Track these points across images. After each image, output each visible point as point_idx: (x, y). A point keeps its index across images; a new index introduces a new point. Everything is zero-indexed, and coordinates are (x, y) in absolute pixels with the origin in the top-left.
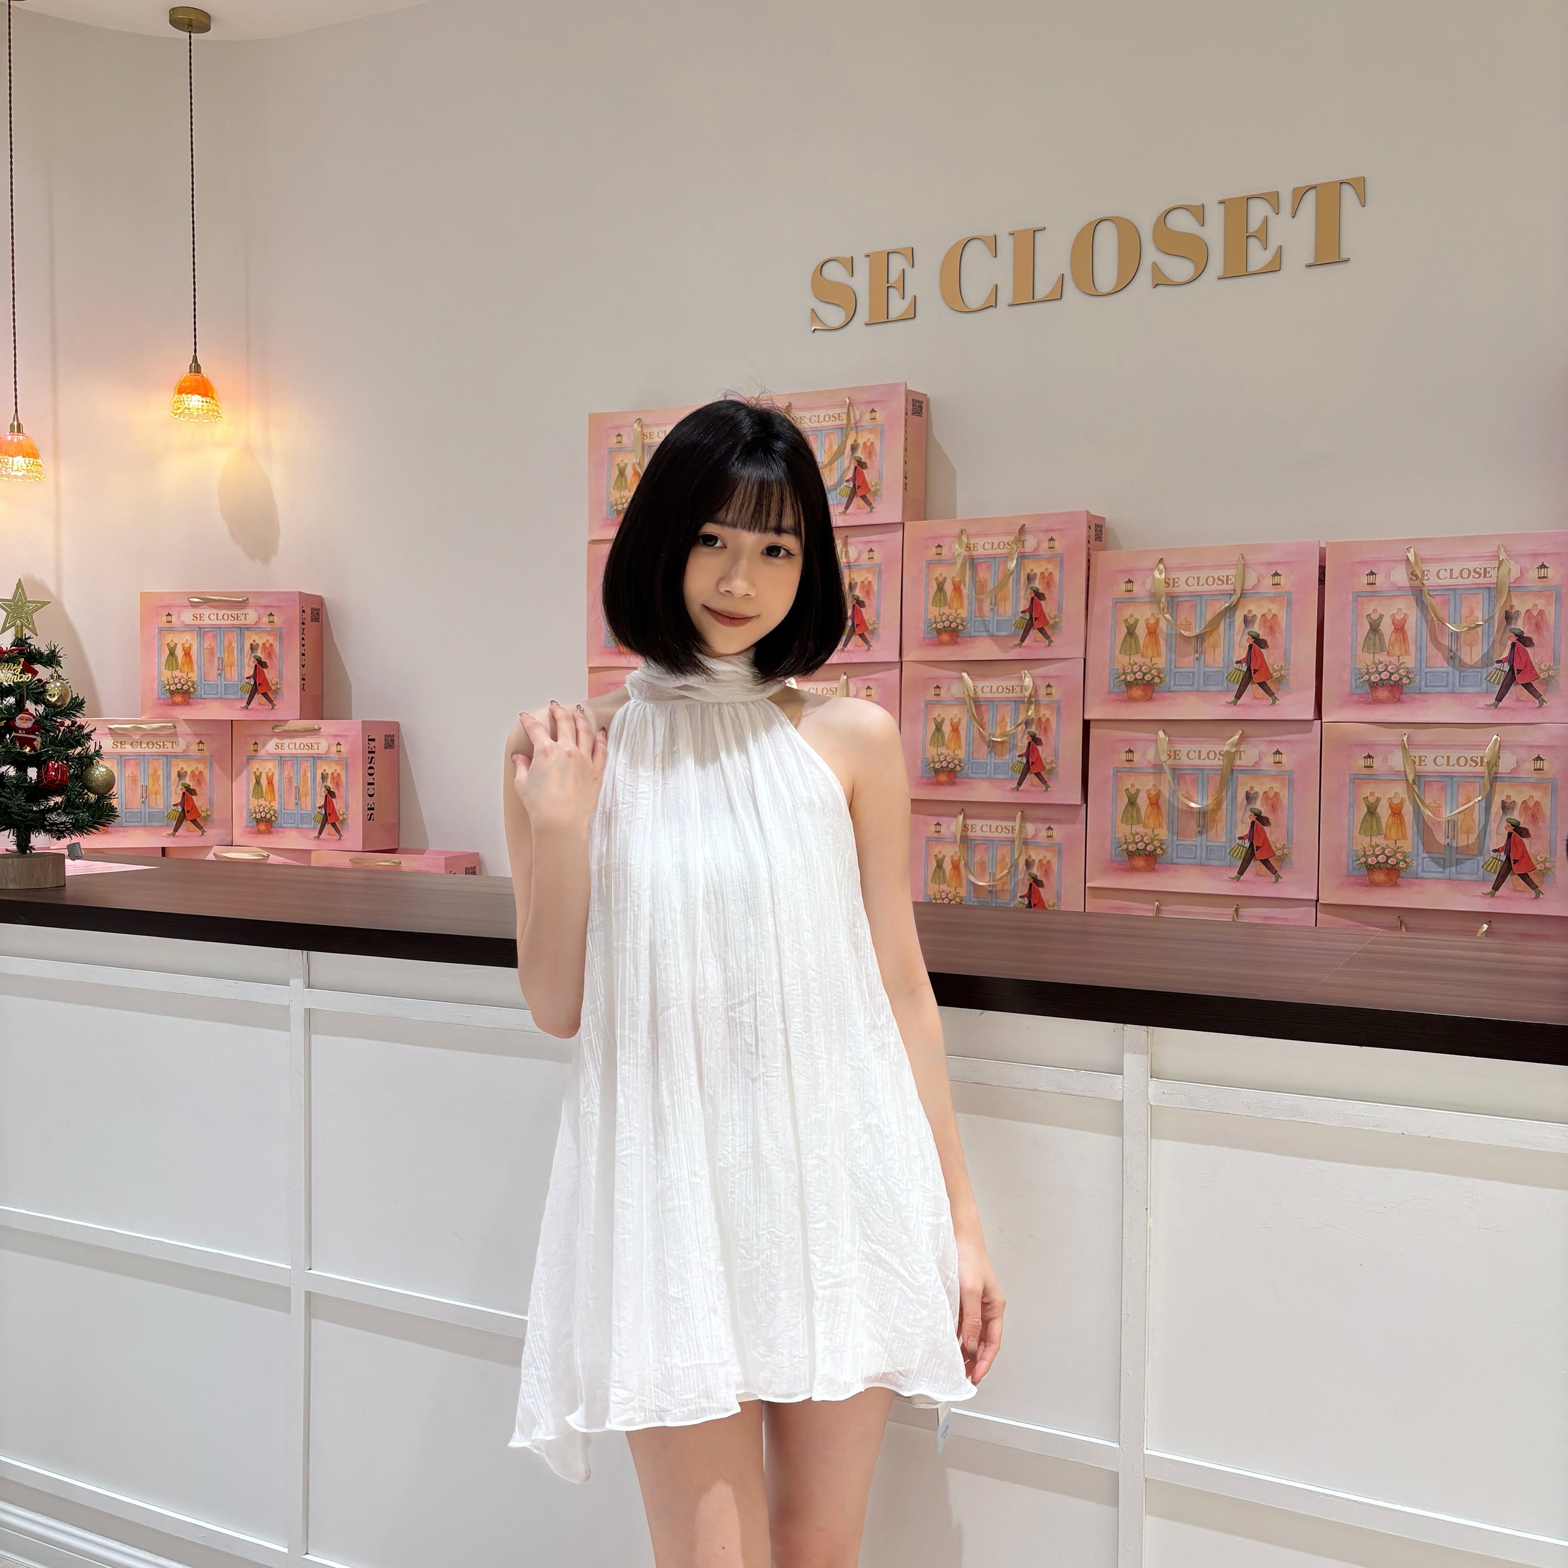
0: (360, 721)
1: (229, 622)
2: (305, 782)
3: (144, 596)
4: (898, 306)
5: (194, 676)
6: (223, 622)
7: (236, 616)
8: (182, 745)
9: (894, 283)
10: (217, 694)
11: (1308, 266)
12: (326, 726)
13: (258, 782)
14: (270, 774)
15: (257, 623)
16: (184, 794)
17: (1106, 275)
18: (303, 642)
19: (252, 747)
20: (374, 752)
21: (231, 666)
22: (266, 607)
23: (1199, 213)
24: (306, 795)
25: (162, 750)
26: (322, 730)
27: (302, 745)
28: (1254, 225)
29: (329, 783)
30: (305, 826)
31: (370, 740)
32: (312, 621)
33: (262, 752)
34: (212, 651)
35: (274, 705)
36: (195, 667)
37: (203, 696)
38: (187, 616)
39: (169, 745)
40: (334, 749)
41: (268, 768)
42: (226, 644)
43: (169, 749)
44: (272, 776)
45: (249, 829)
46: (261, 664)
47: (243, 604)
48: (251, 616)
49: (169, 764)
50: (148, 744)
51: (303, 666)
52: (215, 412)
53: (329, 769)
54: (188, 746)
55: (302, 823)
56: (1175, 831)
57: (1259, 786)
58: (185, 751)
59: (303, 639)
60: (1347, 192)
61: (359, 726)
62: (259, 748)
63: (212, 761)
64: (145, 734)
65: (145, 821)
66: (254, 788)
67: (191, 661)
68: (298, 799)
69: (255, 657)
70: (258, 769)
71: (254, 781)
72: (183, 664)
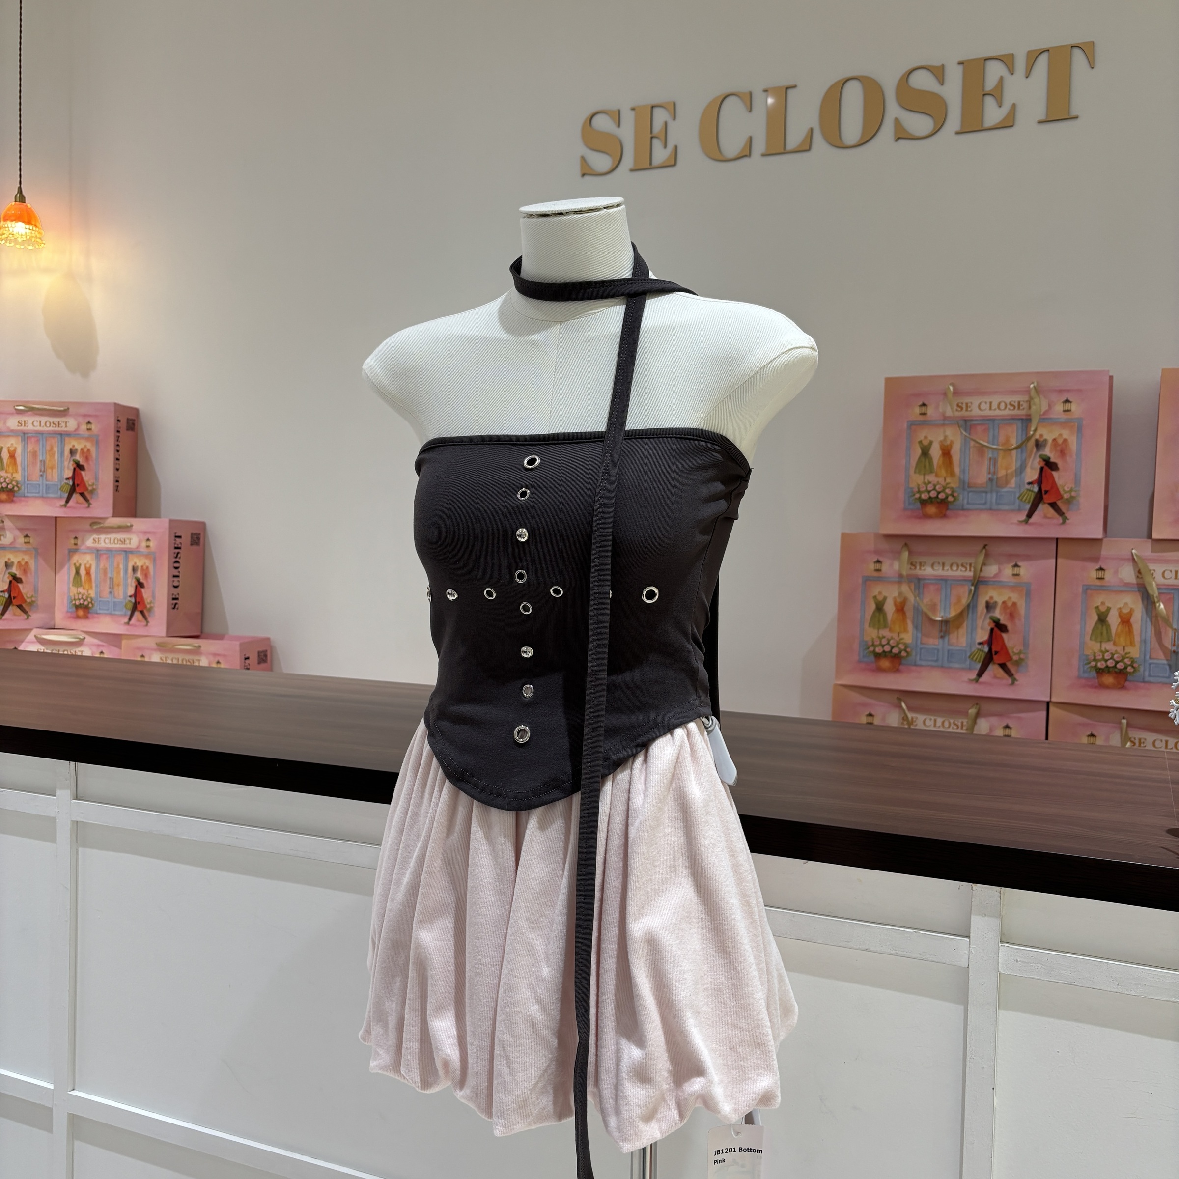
0: (168, 520)
1: (51, 429)
2: (118, 573)
4: (660, 154)
5: (18, 477)
6: (45, 429)
7: (57, 424)
8: (8, 538)
9: (656, 134)
10: (39, 493)
11: (1040, 122)
12: (139, 524)
13: (77, 572)
14: (88, 566)
15: (76, 430)
16: (11, 582)
17: (852, 128)
18: (118, 448)
19: (73, 541)
20: (179, 548)
21: (52, 468)
22: (85, 416)
23: (939, 73)
24: (118, 585)
26: (134, 527)
27: (116, 541)
28: (990, 84)
29: (139, 575)
30: (117, 613)
31: (176, 537)
32: (127, 430)
33: (83, 547)
34: (35, 454)
35: (89, 504)
36: (19, 468)
37: (26, 495)
38: (13, 423)
40: (144, 544)
41: (85, 560)
42: (48, 448)
44: (90, 568)
45: (69, 614)
46: (79, 467)
47: (64, 413)
48: (71, 424)
51: (118, 470)
52: (38, 240)
53: (139, 562)
54: (14, 539)
55: (114, 610)
56: (919, 635)
57: (998, 596)
58: (12, 543)
59: (118, 445)
60: (1078, 57)
61: (167, 525)
62: (79, 542)
63: (37, 552)
66: (74, 578)
67: (15, 463)
68: (112, 588)
69: (74, 461)
70: (77, 561)
71: (74, 571)
72: (8, 466)
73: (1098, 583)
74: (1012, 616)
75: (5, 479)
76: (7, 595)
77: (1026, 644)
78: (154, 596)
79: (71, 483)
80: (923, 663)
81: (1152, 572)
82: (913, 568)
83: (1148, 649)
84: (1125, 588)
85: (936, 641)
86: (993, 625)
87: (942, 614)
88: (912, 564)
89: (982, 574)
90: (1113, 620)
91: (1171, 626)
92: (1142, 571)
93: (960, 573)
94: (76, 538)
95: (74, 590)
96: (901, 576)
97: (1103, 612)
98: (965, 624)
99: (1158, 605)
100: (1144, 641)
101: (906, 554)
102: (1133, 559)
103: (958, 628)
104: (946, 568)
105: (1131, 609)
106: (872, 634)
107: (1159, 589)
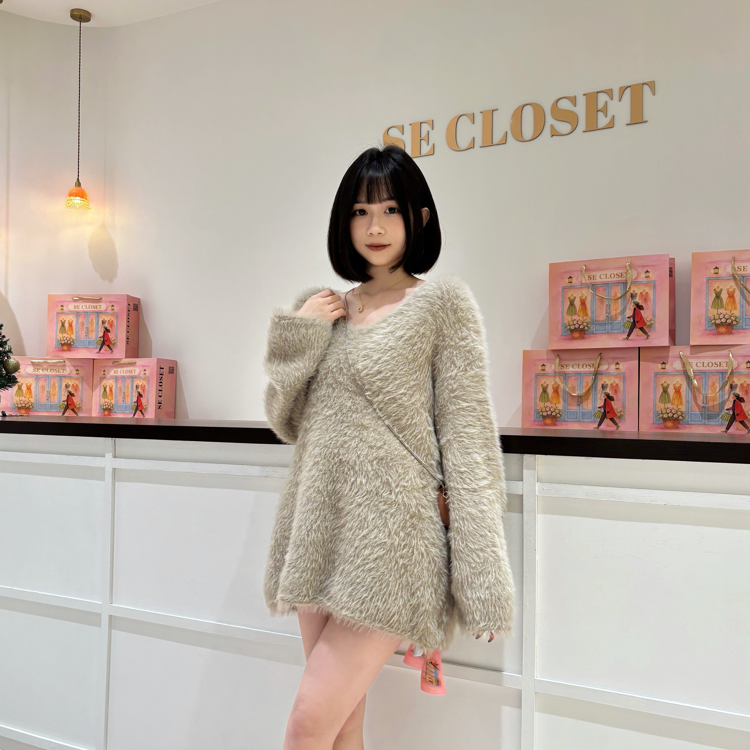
0: (156, 359)
1: (92, 309)
2: (128, 389)
3: (50, 297)
4: (426, 149)
5: (74, 337)
6: (89, 310)
7: (95, 307)
8: (67, 371)
9: (423, 138)
10: (85, 345)
11: (627, 125)
12: (139, 361)
13: (105, 390)
14: (111, 386)
15: (106, 310)
16: (68, 396)
17: (528, 131)
18: (129, 320)
19: (102, 373)
20: (163, 375)
21: (92, 331)
22: (111, 302)
23: (573, 100)
24: (128, 396)
25: (58, 373)
26: (137, 363)
27: (127, 372)
28: (601, 105)
29: (139, 390)
30: (127, 412)
31: (161, 368)
32: (134, 310)
33: (108, 376)
34: (83, 324)
35: (112, 351)
36: (74, 332)
37: (78, 346)
38: (71, 307)
39: (61, 371)
40: (143, 373)
42: (90, 320)
43: (61, 373)
44: (112, 387)
45: (100, 413)
46: (107, 330)
47: (99, 300)
48: (103, 307)
50: (51, 370)
51: (128, 332)
52: (87, 206)
53: (139, 383)
54: (71, 371)
55: (126, 411)
56: (566, 405)
57: (608, 381)
58: (69, 374)
59: (128, 318)
60: (646, 89)
61: (156, 361)
62: (106, 374)
63: (83, 379)
64: (50, 365)
65: (48, 409)
66: (103, 393)
67: (72, 329)
68: (124, 398)
69: (104, 327)
70: (105, 384)
71: (103, 389)
72: (68, 330)
73: (662, 371)
74: (616, 391)
75: (66, 338)
76: (66, 403)
77: (624, 407)
78: (148, 402)
79: (102, 340)
80: (569, 420)
81: (691, 363)
82: (562, 368)
83: (690, 406)
84: (676, 373)
85: (576, 407)
86: (606, 397)
87: (579, 392)
88: (562, 366)
89: (599, 370)
90: (671, 391)
91: (702, 394)
92: (685, 364)
93: (587, 369)
94: (104, 371)
95: (103, 401)
96: (555, 372)
97: (666, 387)
98: (591, 397)
99: (693, 381)
100: (688, 402)
101: (558, 360)
102: (681, 357)
103: (587, 399)
104: (580, 368)
105: (681, 384)
106: (541, 405)
107: (694, 373)
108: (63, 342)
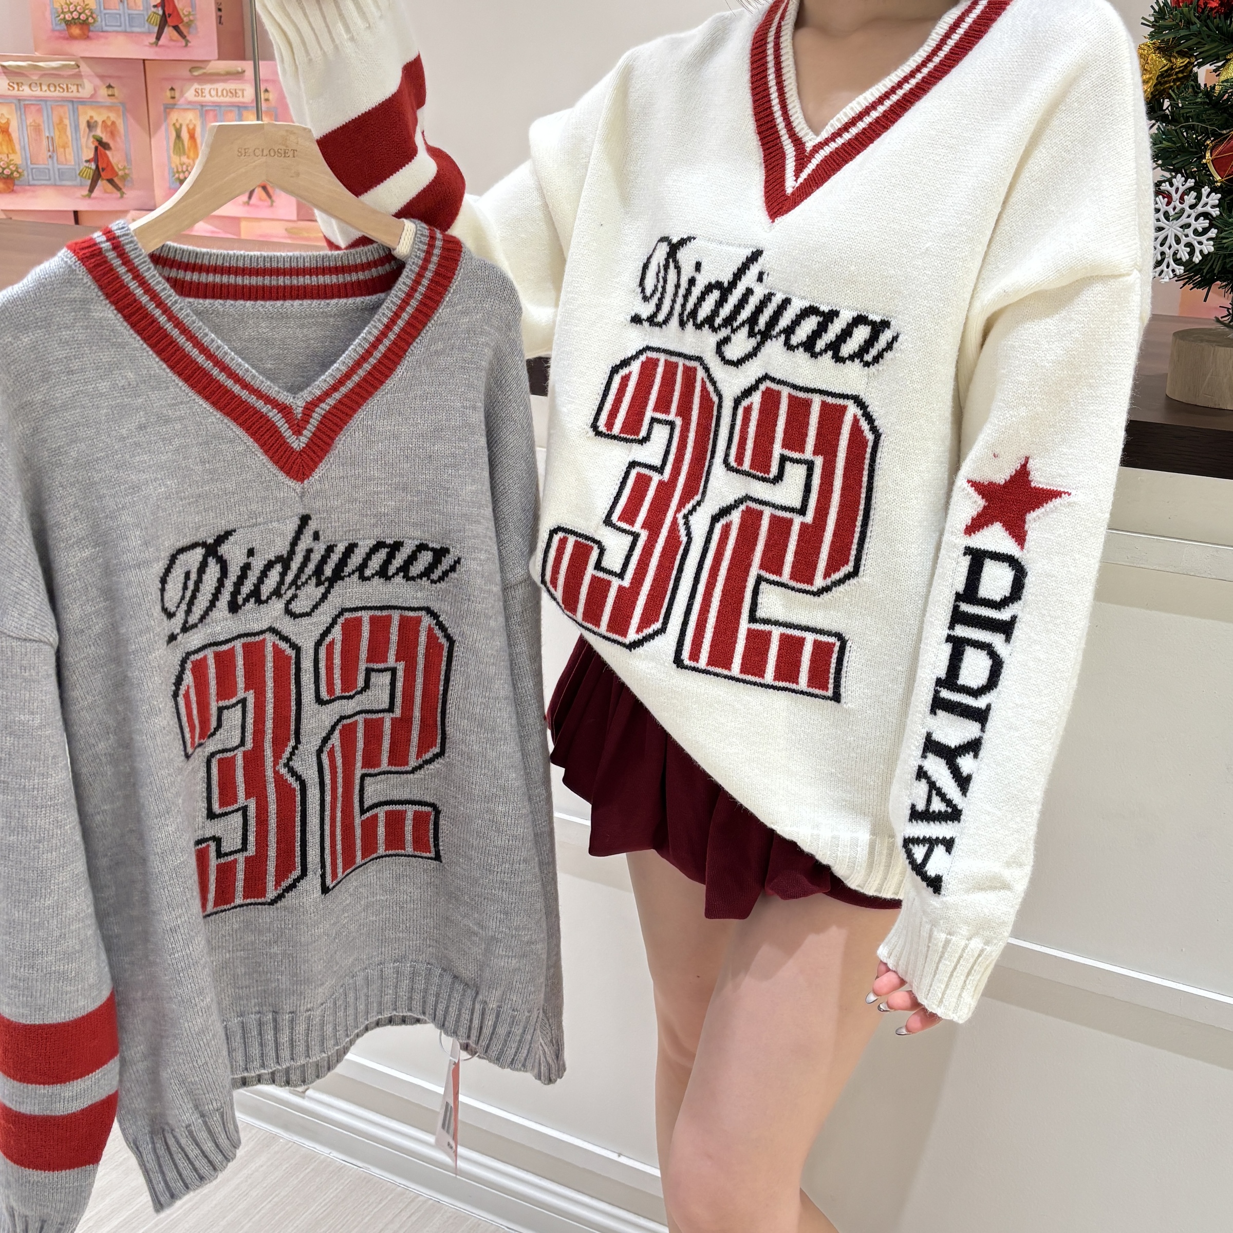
8: (87, 90)
10: (120, 26)
13: (178, 136)
14: (191, 127)
19: (169, 94)
25: (65, 94)
26: (246, 75)
33: (182, 101)
35: (187, 42)
37: (105, 29)
39: (74, 88)
41: (188, 118)
43: (73, 92)
44: (194, 129)
49: (75, 111)
50: (49, 86)
54: (95, 89)
58: (92, 96)
62: (177, 94)
63: (125, 108)
64: (45, 74)
65: (55, 179)
66: (175, 143)
70: (177, 120)
71: (174, 134)
75: (76, 7)
76: (93, 166)
79: (161, 12)
94: (172, 89)
108: (68, 17)
